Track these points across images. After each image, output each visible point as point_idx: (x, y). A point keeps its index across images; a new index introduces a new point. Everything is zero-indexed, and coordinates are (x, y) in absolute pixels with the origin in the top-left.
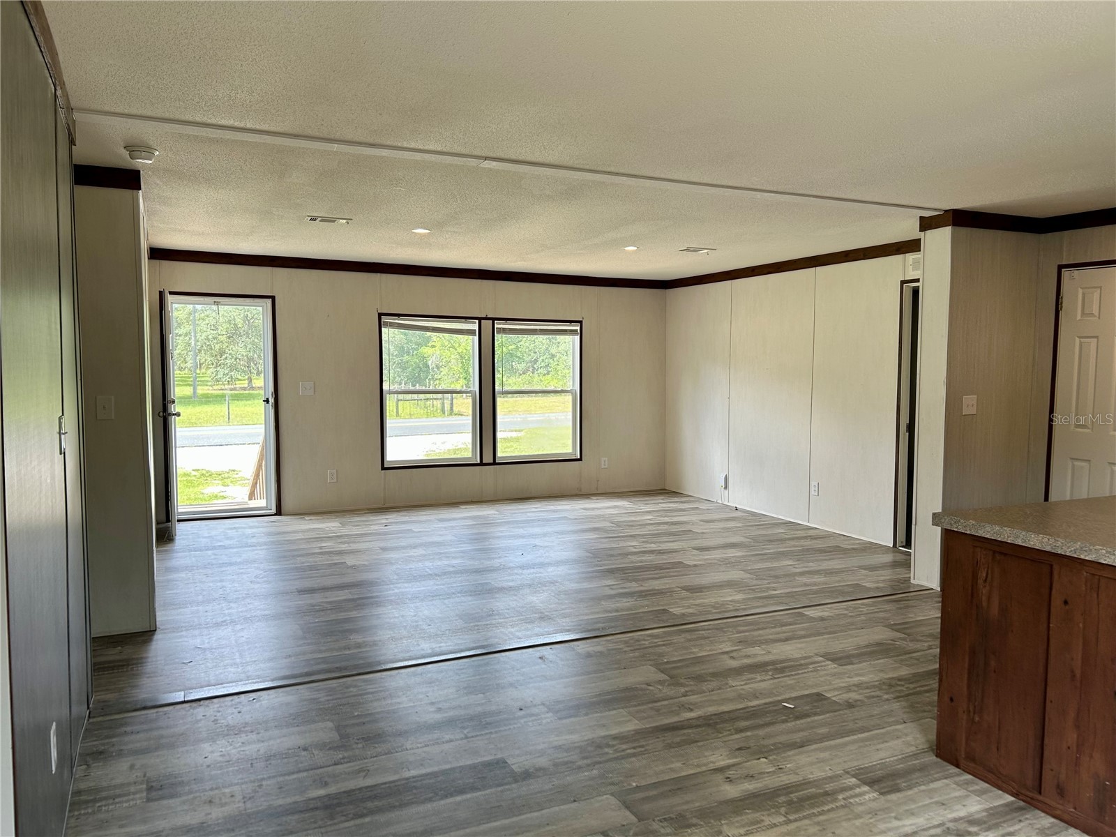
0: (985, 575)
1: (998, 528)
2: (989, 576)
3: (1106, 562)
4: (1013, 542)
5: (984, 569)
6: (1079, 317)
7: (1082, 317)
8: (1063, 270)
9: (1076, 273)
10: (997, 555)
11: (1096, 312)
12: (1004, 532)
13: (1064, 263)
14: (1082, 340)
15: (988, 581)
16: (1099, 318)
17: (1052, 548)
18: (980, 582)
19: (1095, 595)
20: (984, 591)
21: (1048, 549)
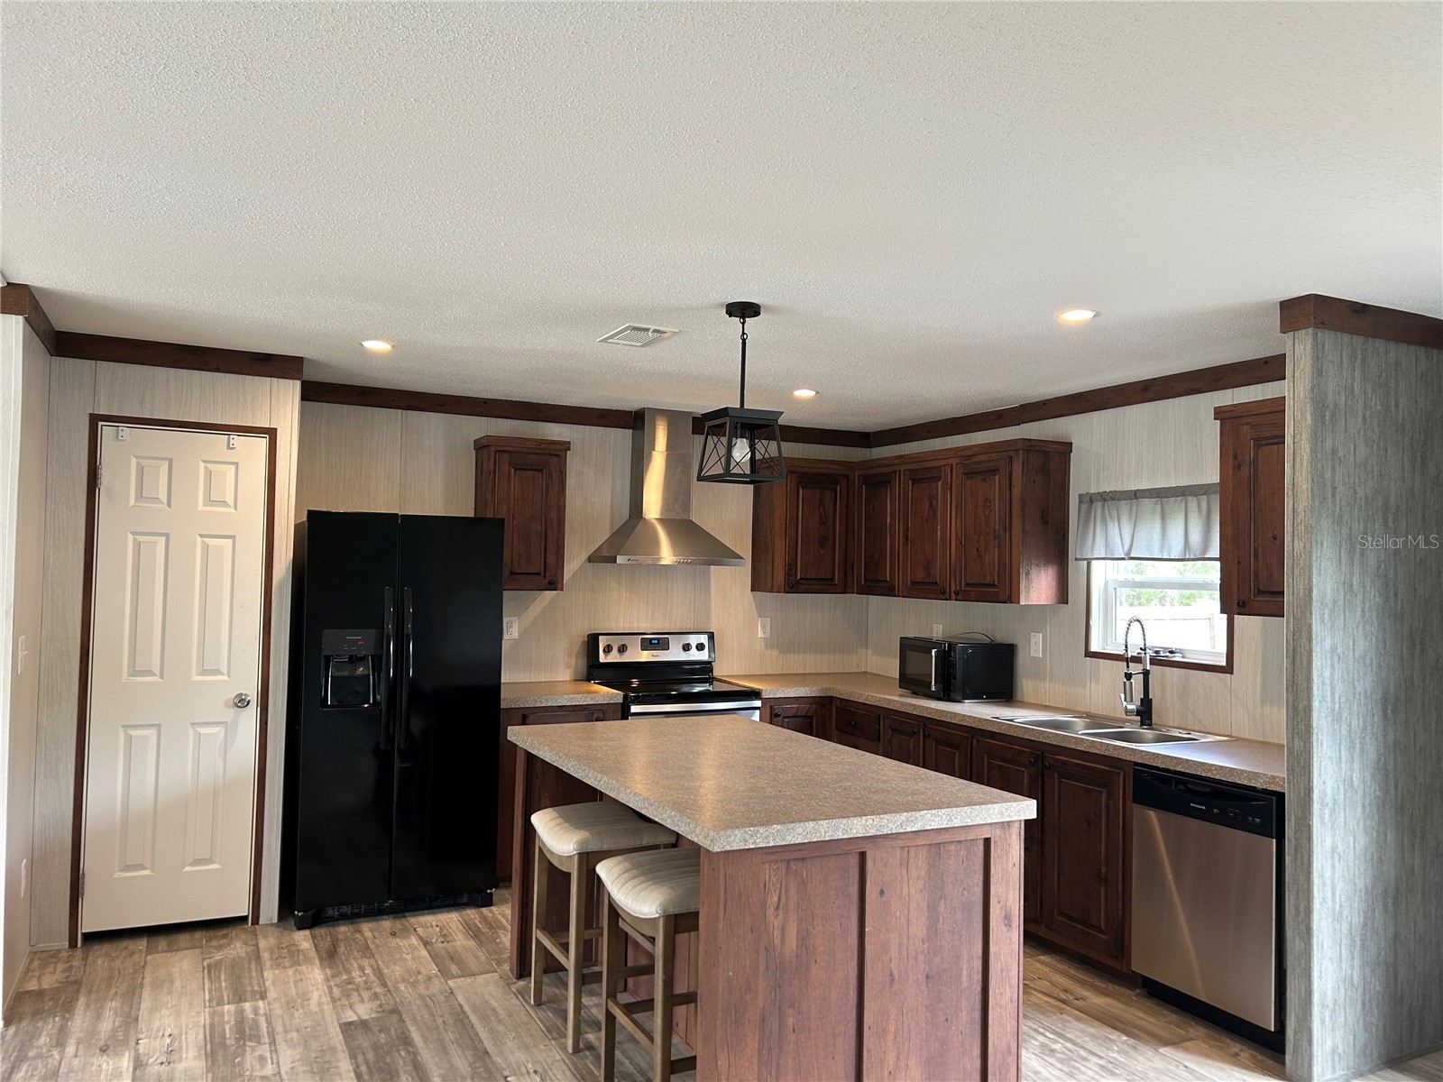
0: (776, 899)
1: (812, 825)
2: (783, 899)
3: (931, 828)
4: (832, 838)
5: (775, 891)
6: (132, 502)
7: (136, 500)
8: (100, 423)
9: (126, 431)
10: (793, 865)
11: (163, 496)
12: (821, 828)
13: (102, 412)
14: (139, 538)
15: (781, 907)
16: (169, 505)
17: (877, 830)
18: (770, 911)
19: (905, 871)
20: (775, 922)
21: (872, 832)
